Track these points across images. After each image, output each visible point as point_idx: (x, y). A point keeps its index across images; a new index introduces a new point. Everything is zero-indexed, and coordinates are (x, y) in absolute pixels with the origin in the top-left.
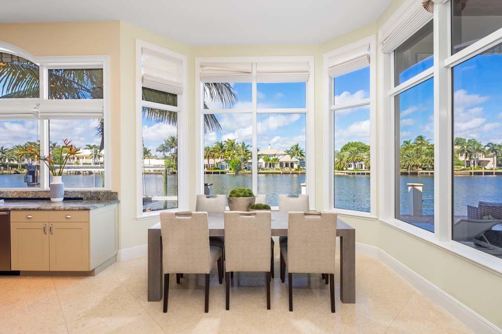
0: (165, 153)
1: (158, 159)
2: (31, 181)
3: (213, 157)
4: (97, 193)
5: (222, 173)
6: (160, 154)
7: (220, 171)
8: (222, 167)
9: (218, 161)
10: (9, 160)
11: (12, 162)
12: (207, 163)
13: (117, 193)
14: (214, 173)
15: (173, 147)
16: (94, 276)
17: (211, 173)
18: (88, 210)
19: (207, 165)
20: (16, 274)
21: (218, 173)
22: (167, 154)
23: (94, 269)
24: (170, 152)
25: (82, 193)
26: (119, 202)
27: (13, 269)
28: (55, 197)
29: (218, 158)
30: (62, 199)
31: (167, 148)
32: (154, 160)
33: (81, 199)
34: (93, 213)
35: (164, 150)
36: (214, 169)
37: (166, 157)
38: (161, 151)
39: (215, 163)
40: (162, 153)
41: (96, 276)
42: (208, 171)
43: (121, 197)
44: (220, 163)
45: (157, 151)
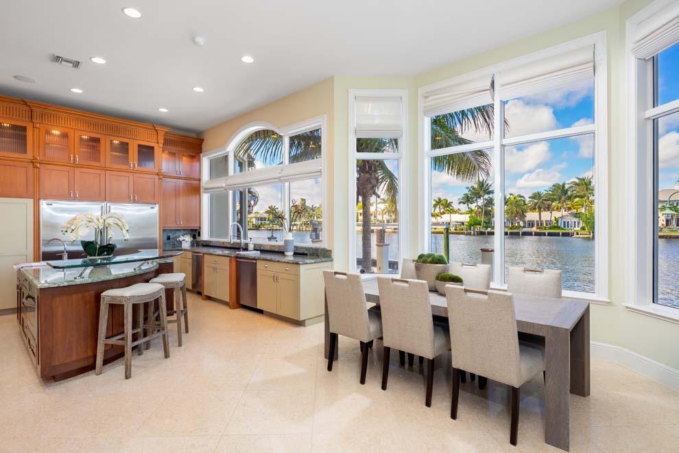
0: (470, 205)
1: (461, 214)
2: (314, 238)
3: (549, 208)
4: (317, 250)
5: (565, 235)
6: (464, 208)
7: (561, 232)
8: (566, 224)
9: (557, 214)
10: (317, 218)
11: (319, 220)
12: (538, 219)
13: (330, 251)
14: (550, 234)
15: (480, 197)
16: (305, 326)
17: (544, 234)
18: (297, 264)
19: (537, 221)
20: (261, 312)
21: (558, 235)
22: (473, 206)
23: (304, 320)
24: (475, 204)
25: (307, 249)
26: (332, 261)
27: (258, 307)
28: (287, 251)
29: (558, 209)
30: (292, 253)
31: (472, 198)
32: (457, 215)
33: (306, 254)
34: (302, 268)
35: (468, 201)
36: (550, 228)
37: (471, 211)
38: (464, 203)
39: (553, 219)
40: (466, 205)
41: (307, 328)
42: (538, 231)
43: (335, 255)
44: (562, 217)
45: (460, 203)
